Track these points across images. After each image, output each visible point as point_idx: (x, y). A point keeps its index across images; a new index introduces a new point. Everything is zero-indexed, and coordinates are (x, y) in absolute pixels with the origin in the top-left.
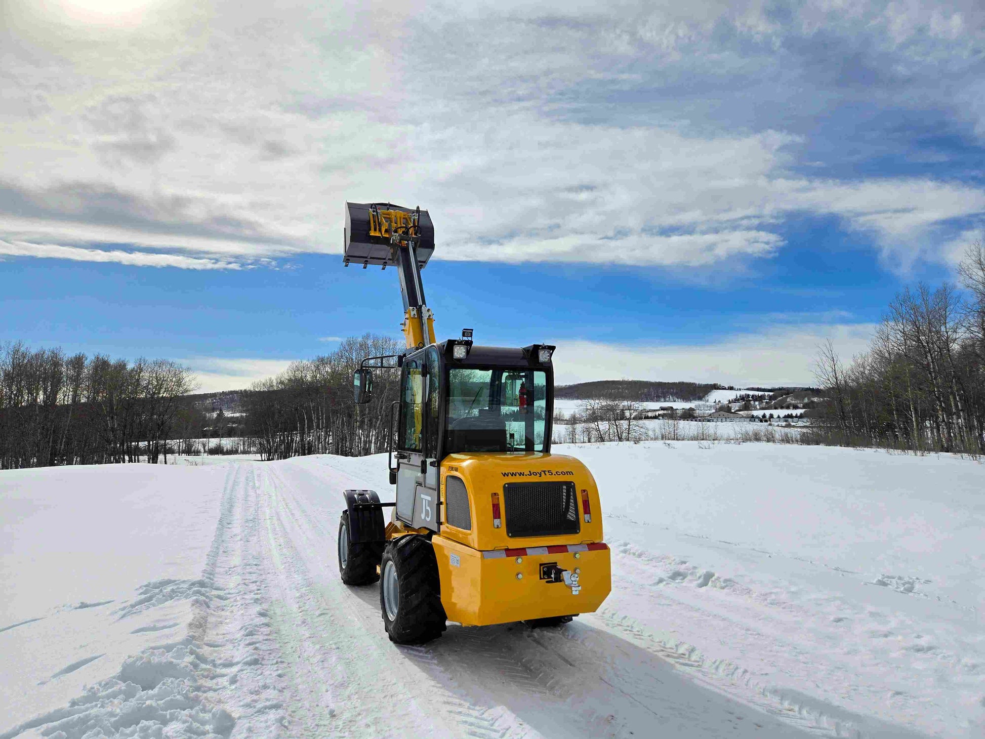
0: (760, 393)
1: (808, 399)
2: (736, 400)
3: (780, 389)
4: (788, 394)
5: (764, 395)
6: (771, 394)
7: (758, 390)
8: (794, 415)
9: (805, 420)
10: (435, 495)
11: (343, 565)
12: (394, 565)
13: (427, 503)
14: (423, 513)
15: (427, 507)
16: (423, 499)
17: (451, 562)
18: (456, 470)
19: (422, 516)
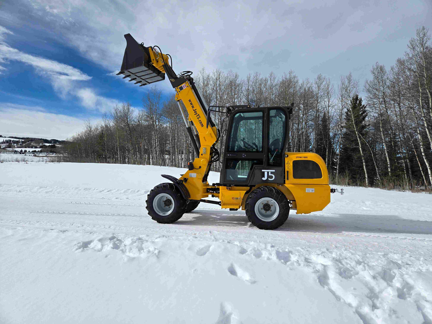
0: (17, 140)
1: (42, 144)
2: (3, 143)
3: (28, 138)
4: (32, 141)
5: (19, 141)
6: (23, 140)
7: (15, 138)
8: (37, 151)
9: (43, 153)
10: (280, 169)
11: (161, 214)
12: (272, 198)
13: (270, 173)
14: (264, 178)
15: (270, 174)
16: (264, 172)
17: (307, 191)
18: (305, 157)
19: (263, 179)
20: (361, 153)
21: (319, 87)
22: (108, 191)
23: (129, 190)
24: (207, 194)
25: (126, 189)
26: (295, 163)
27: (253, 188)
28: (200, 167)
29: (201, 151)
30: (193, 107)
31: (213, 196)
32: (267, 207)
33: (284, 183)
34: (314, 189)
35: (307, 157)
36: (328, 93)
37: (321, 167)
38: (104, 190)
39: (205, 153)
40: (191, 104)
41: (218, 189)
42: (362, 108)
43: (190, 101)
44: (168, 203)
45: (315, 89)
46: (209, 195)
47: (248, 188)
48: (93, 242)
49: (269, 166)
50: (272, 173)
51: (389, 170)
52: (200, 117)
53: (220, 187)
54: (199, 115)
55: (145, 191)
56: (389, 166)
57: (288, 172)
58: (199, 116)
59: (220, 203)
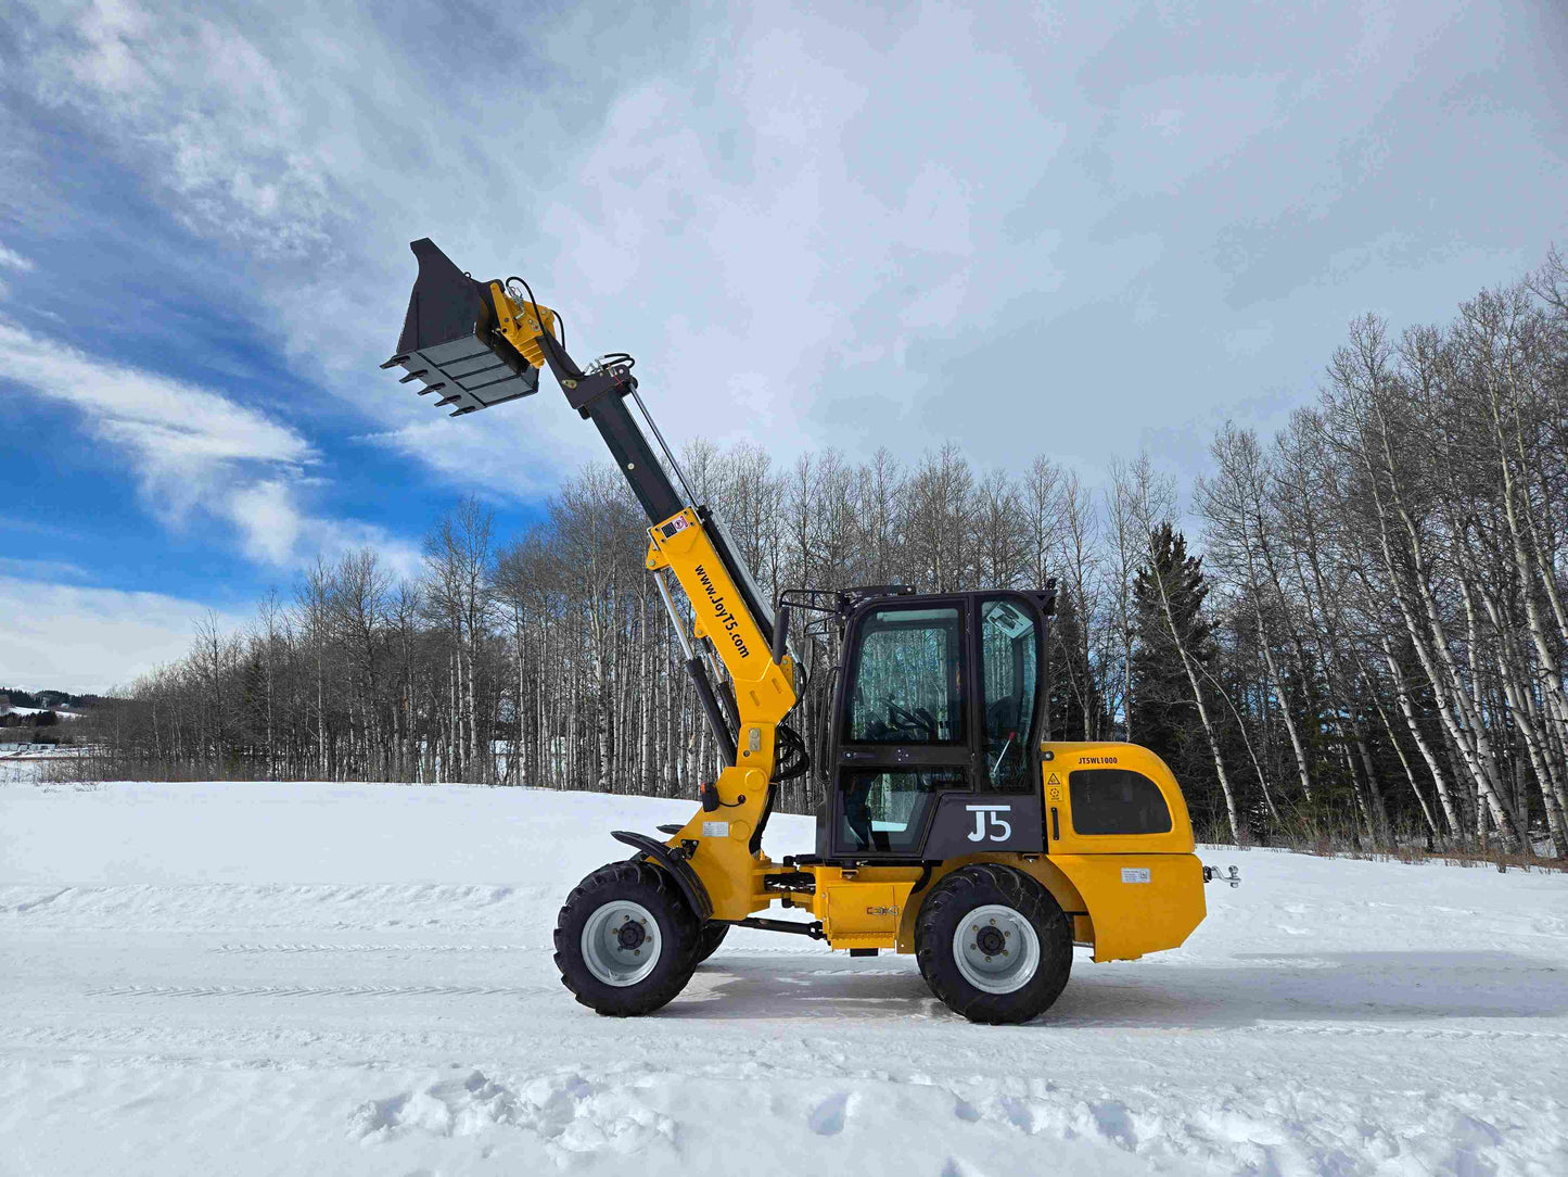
10: (1026, 801)
11: (611, 980)
12: (1013, 908)
13: (993, 815)
14: (975, 833)
15: (994, 821)
16: (974, 812)
17: (1124, 879)
18: (1107, 760)
19: (972, 837)
20: (1206, 723)
21: (1041, 498)
22: (352, 897)
23: (433, 887)
24: (763, 897)
25: (420, 887)
26: (1076, 779)
27: (938, 874)
28: (742, 800)
29: (744, 741)
30: (710, 591)
31: (787, 903)
32: (990, 940)
33: (1046, 850)
34: (1148, 870)
35: (1115, 760)
36: (1073, 519)
37: (1166, 793)
38: (337, 891)
39: (759, 748)
40: (705, 581)
41: (811, 878)
42: (1187, 567)
43: (700, 570)
44: (633, 935)
45: (1028, 504)
46: (772, 901)
47: (918, 871)
48: (410, 1099)
49: (988, 793)
50: (1000, 815)
51: (1305, 783)
52: (735, 623)
53: (818, 871)
54: (731, 617)
55: (496, 888)
56: (1301, 767)
57: (1055, 811)
58: (731, 621)
59: (813, 930)
